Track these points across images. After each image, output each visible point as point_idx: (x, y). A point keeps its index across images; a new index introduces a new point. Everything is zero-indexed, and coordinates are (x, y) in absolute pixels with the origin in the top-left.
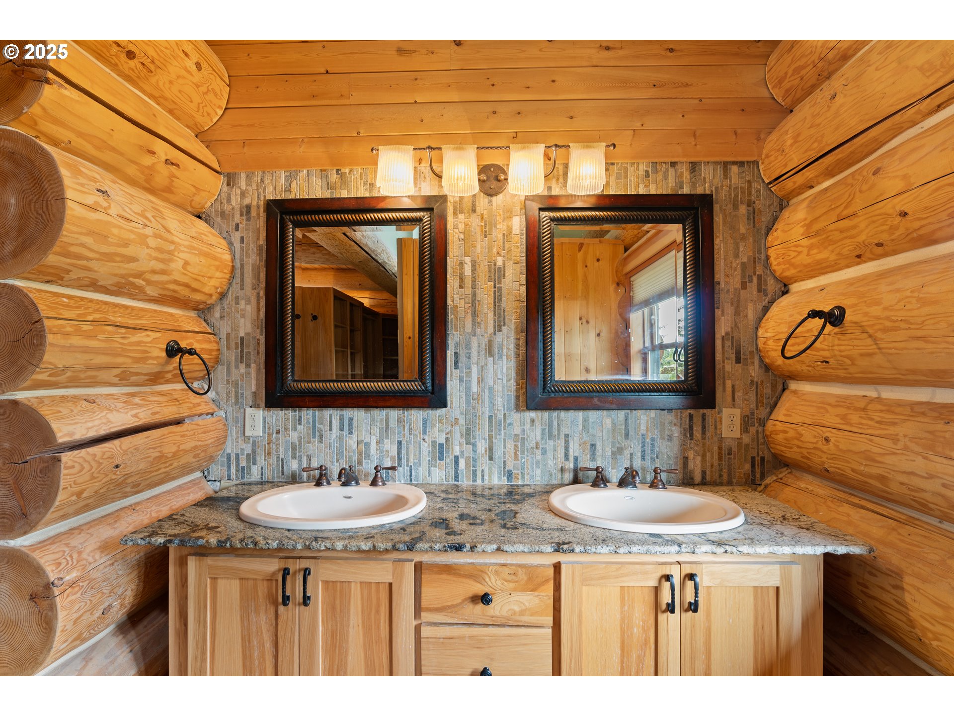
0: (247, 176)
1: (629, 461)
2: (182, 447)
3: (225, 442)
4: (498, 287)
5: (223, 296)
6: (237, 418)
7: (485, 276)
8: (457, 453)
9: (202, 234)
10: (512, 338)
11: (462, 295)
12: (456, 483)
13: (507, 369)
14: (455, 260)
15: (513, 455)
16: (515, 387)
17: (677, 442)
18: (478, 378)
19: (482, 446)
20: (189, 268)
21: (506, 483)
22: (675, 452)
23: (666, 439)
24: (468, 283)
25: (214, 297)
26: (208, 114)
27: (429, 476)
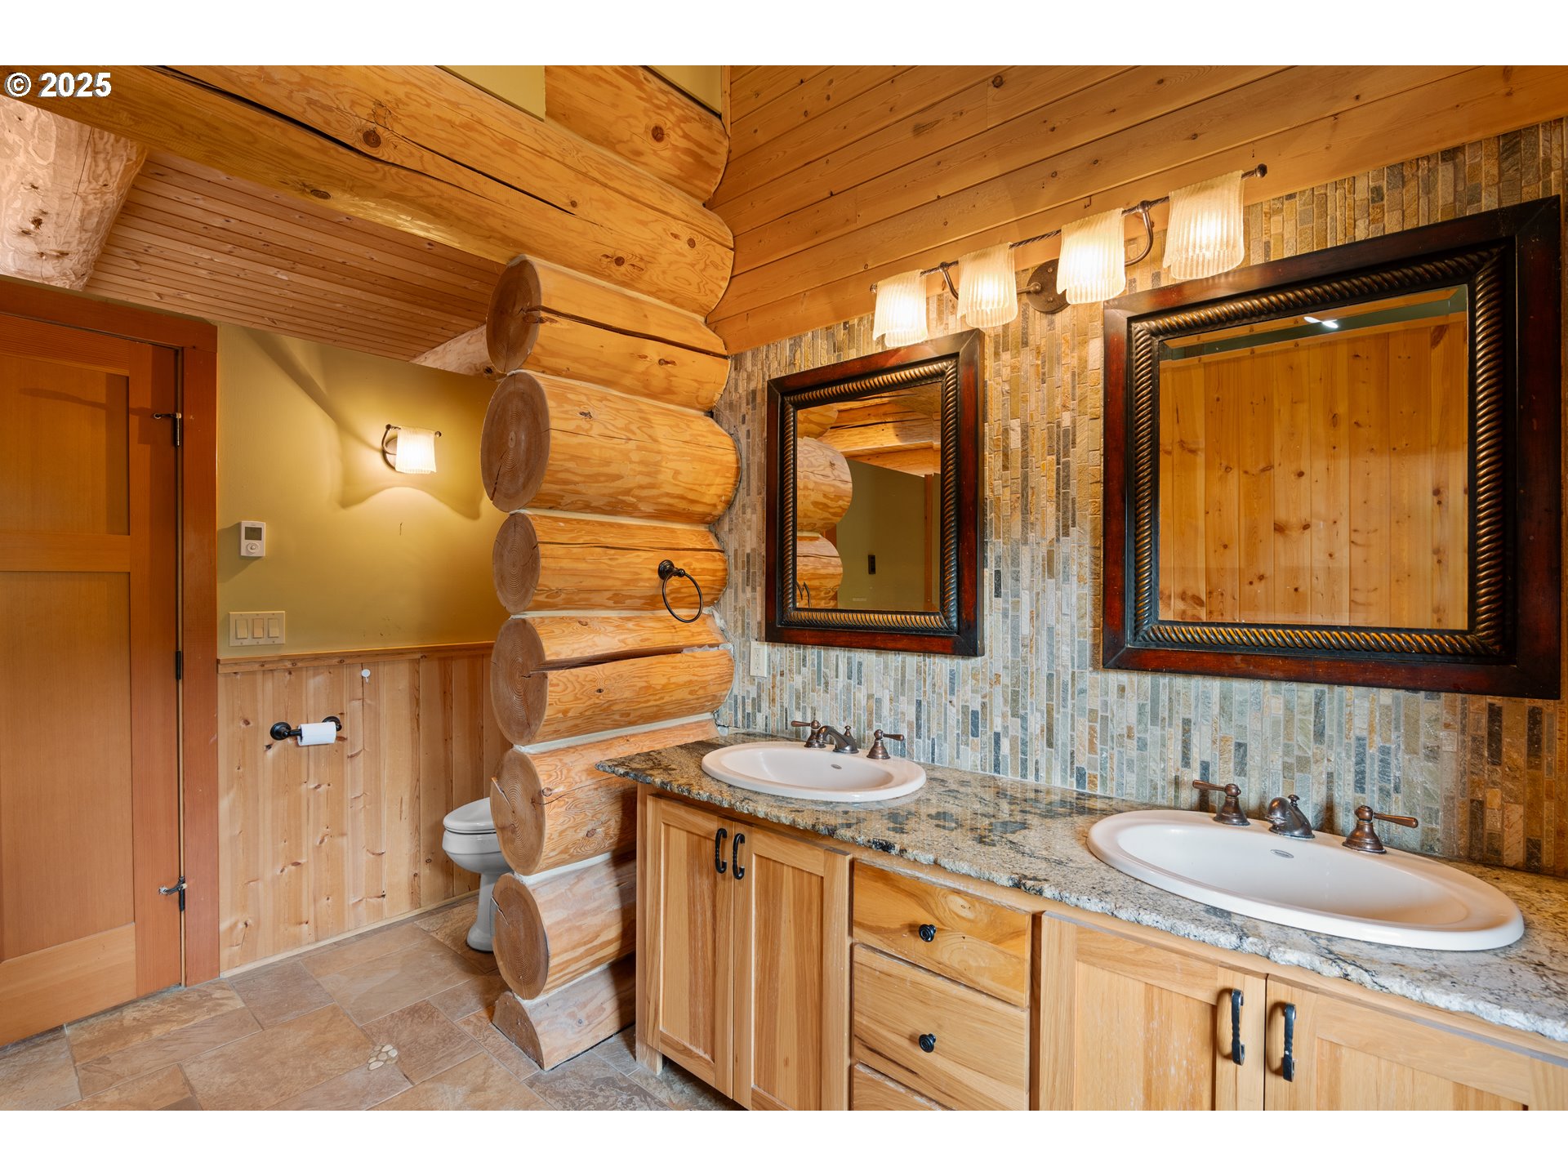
0: (753, 354)
1: (1324, 789)
2: (673, 680)
3: (731, 681)
4: (1064, 463)
5: (730, 504)
6: (744, 652)
7: (1043, 447)
8: (999, 729)
9: (699, 435)
10: (1087, 546)
11: (1006, 481)
12: (996, 775)
13: (1079, 598)
14: (996, 426)
15: (1087, 744)
16: (1091, 629)
17: (1454, 765)
18: (1032, 612)
19: (1036, 723)
20: (680, 477)
21: (1075, 788)
22: (1445, 785)
23: (1421, 755)
24: (1016, 460)
25: (719, 507)
26: (712, 291)
27: (958, 757)
